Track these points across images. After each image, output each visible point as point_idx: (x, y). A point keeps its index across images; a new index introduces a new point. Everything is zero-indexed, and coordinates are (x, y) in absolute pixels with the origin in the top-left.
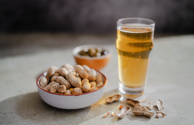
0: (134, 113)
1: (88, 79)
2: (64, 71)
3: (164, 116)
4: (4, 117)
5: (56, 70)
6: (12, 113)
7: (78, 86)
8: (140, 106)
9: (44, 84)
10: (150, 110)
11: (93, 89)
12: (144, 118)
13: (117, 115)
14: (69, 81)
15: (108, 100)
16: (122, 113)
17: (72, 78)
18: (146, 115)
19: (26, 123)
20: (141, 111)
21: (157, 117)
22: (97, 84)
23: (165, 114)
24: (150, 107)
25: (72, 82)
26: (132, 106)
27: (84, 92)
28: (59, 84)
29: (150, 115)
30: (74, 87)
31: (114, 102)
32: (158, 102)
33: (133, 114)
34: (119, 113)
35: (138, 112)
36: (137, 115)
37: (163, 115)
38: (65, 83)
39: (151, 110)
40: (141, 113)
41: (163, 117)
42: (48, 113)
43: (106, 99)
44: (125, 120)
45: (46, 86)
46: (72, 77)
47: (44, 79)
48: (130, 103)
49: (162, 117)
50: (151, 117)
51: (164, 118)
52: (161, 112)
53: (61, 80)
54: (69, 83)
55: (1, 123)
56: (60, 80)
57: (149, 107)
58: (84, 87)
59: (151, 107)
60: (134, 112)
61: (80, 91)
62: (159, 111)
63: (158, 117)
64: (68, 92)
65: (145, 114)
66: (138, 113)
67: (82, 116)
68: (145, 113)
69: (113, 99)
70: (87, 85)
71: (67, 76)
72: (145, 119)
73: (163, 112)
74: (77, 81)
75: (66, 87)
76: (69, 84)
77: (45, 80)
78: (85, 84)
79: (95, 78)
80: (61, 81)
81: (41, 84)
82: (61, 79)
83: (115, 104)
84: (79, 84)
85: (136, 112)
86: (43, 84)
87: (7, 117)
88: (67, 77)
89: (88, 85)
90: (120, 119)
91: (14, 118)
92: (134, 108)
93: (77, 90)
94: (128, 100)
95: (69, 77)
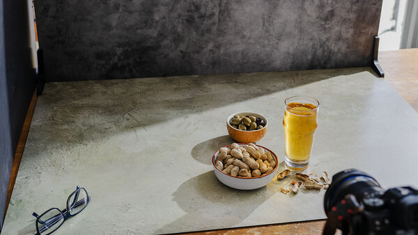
1: (261, 158)
2: (239, 154)
7: (257, 168)
8: (309, 179)
9: (221, 167)
10: (318, 182)
11: (269, 170)
12: (315, 190)
13: (292, 190)
14: (247, 164)
15: (280, 177)
16: (296, 188)
20: (312, 184)
22: (270, 163)
24: (318, 180)
25: (251, 165)
26: (304, 181)
27: (263, 173)
28: (239, 167)
29: (320, 188)
30: (253, 170)
31: (285, 177)
32: (324, 174)
33: (306, 188)
34: (293, 188)
35: (310, 185)
36: (308, 189)
38: (244, 166)
40: (312, 186)
43: (278, 176)
44: (300, 194)
45: (224, 169)
46: (249, 160)
48: (300, 177)
52: (328, 183)
54: (247, 166)
57: (316, 180)
58: (262, 168)
60: (306, 186)
61: (259, 173)
62: (326, 182)
64: (249, 174)
68: (315, 187)
69: (284, 175)
70: (263, 166)
74: (256, 163)
77: (221, 164)
78: (261, 165)
80: (239, 164)
82: (238, 162)
83: (286, 179)
85: (308, 186)
88: (244, 160)
90: (295, 193)
92: (306, 182)
93: (257, 172)
94: (297, 174)
95: (247, 160)
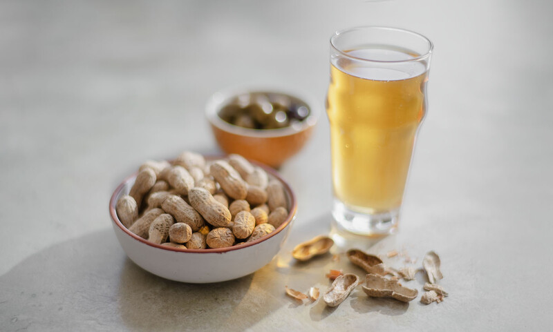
0: (366, 291)
1: (246, 199)
2: (183, 180)
3: (440, 299)
4: (34, 306)
5: (158, 173)
6: (51, 294)
7: (223, 225)
8: (381, 271)
9: (129, 214)
10: (407, 280)
11: (261, 231)
12: (392, 304)
13: (325, 298)
14: (197, 211)
15: (300, 255)
16: (337, 292)
17: (206, 204)
18: (396, 297)
19: (93, 322)
20: (386, 286)
21: (425, 302)
22: (270, 213)
23: (444, 293)
24: (408, 273)
25: (207, 213)
26: (363, 271)
28: (171, 217)
29: (407, 298)
30: (211, 228)
31: (317, 258)
33: (365, 295)
34: (329, 292)
35: (378, 291)
36: (375, 296)
37: (439, 293)
38: (188, 216)
39: (410, 280)
40: (383, 292)
41: (439, 301)
42: (145, 292)
43: (295, 252)
44: (345, 310)
45: (135, 219)
46: (205, 199)
47: (128, 201)
48: (357, 261)
49: (436, 300)
50: (410, 302)
51: (440, 304)
52: (435, 287)
53: (175, 205)
54: (198, 215)
55: (30, 324)
56: (173, 206)
57: (404, 273)
58: (239, 226)
59: (410, 274)
60: (368, 290)
61: (229, 238)
62: (430, 283)
63: (427, 301)
64: (197, 240)
65: (395, 295)
66: (375, 292)
67: (234, 300)
68: (393, 293)
69: (313, 251)
70: (245, 220)
71: (190, 196)
72: (393, 307)
73: (439, 287)
74: (220, 210)
75: (191, 227)
76: (199, 219)
77: (132, 204)
78: (240, 217)
79: (265, 195)
80: (175, 208)
81: (123, 215)
82: (176, 203)
83: (317, 264)
84: (224, 219)
85: (373, 291)
86: (126, 215)
87: (40, 306)
88: (192, 199)
89: (248, 220)
90: (330, 308)
91: (61, 309)
92: (368, 277)
93: (222, 236)
94: (353, 252)
95: (199, 198)
